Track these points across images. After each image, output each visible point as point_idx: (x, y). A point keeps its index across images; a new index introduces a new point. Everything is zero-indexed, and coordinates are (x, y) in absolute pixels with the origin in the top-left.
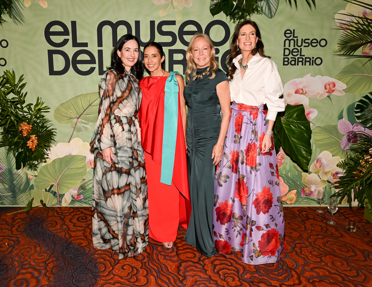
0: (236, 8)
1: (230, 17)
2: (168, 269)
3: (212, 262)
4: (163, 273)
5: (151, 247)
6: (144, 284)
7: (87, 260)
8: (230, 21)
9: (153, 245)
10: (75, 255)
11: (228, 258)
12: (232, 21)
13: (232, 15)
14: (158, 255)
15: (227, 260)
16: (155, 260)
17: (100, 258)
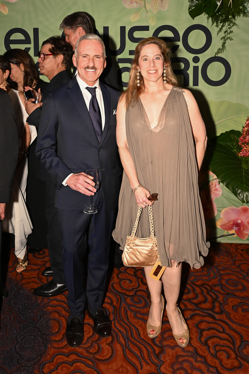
0: (219, 10)
1: (212, 20)
2: (139, 334)
3: (197, 325)
4: (133, 340)
5: (118, 297)
6: (108, 357)
7: (38, 315)
8: (212, 25)
9: (121, 295)
10: (25, 305)
11: (218, 320)
12: (215, 24)
13: (215, 18)
14: (127, 310)
15: (217, 322)
16: (123, 318)
17: (55, 312)
